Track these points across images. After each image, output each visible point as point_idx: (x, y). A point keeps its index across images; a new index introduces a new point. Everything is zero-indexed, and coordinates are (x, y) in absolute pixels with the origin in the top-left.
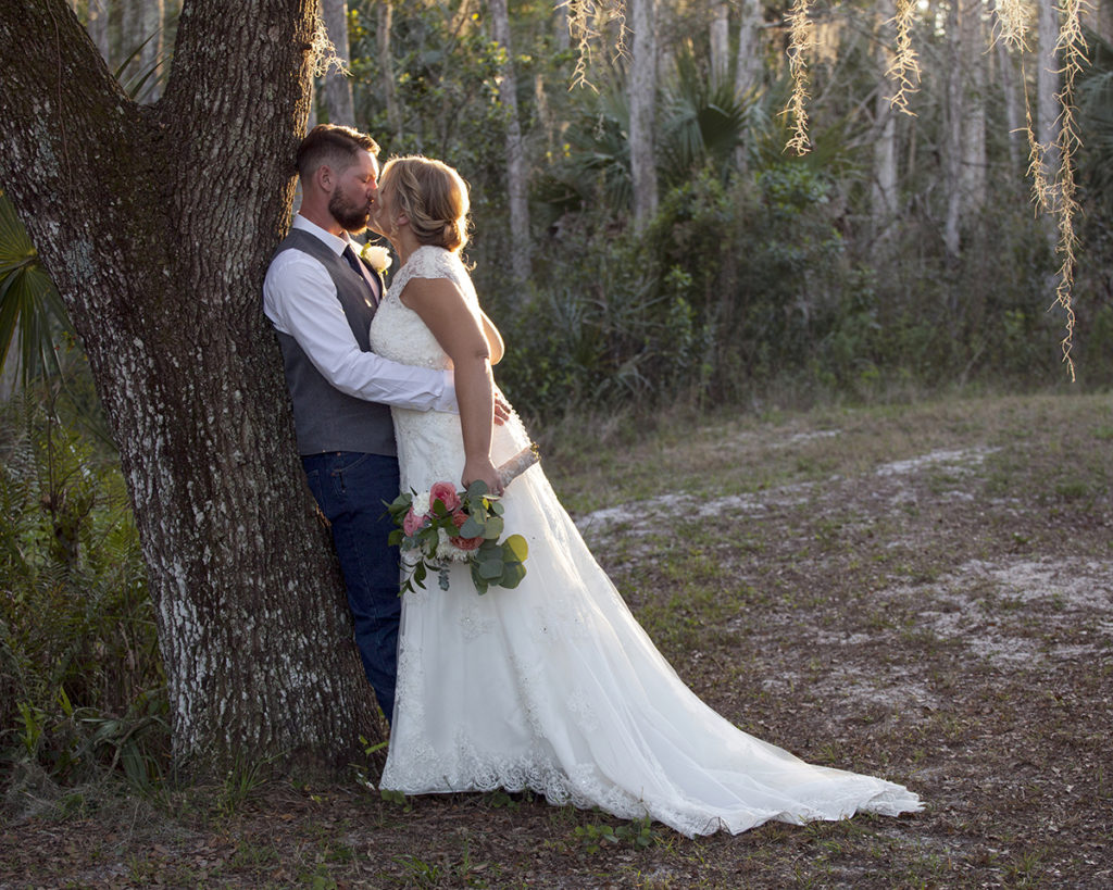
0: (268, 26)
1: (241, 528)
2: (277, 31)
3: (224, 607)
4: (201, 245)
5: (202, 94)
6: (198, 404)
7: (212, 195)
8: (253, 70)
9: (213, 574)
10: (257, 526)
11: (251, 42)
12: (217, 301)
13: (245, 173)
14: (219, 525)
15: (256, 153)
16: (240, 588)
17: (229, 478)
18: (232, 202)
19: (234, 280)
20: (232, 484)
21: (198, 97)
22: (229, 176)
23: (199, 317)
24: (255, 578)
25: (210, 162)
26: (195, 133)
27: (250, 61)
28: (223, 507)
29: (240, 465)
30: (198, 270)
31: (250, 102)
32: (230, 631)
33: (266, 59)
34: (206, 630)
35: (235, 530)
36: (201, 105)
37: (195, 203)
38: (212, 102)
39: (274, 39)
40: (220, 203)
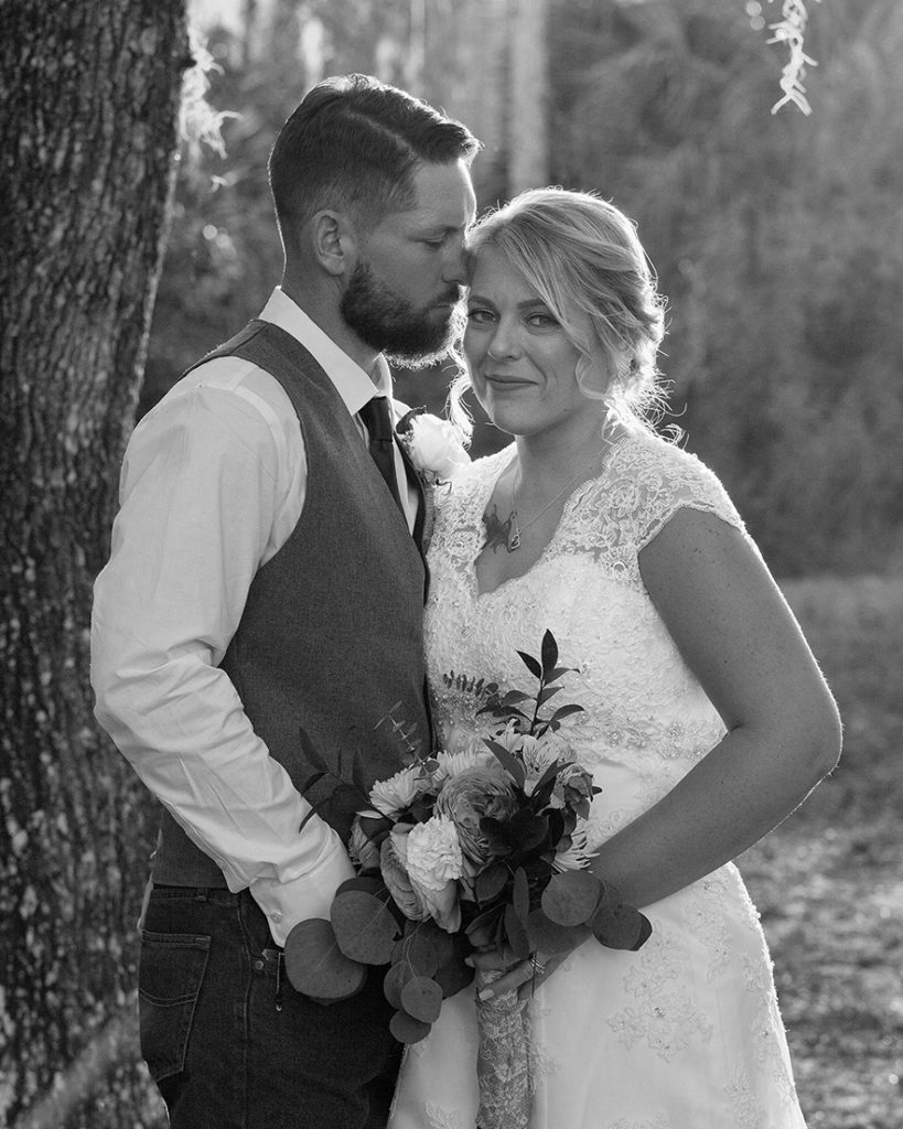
0: (142, 26)
1: (89, 857)
2: (154, 37)
3: (54, 988)
4: (33, 389)
5: (34, 137)
6: (25, 652)
7: (51, 307)
8: (120, 100)
9: (37, 934)
10: (111, 853)
11: (115, 54)
12: (57, 481)
13: (103, 270)
14: (54, 851)
15: (119, 239)
16: (82, 954)
17: (71, 773)
18: (81, 320)
19: (81, 448)
20: (77, 783)
21: (25, 142)
22: (79, 277)
23: (30, 508)
24: (107, 937)
25: (49, 252)
26: (22, 204)
27: (115, 86)
28: (62, 823)
29: (89, 753)
30: (28, 431)
31: (114, 153)
32: (64, 1027)
33: (138, 83)
34: (19, 1029)
35: (78, 860)
36: (33, 156)
37: (24, 319)
38: (52, 152)
39: (149, 49)
40: (63, 319)
